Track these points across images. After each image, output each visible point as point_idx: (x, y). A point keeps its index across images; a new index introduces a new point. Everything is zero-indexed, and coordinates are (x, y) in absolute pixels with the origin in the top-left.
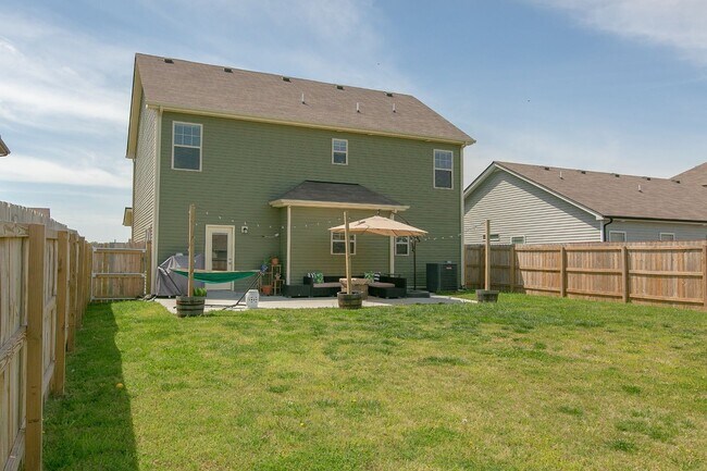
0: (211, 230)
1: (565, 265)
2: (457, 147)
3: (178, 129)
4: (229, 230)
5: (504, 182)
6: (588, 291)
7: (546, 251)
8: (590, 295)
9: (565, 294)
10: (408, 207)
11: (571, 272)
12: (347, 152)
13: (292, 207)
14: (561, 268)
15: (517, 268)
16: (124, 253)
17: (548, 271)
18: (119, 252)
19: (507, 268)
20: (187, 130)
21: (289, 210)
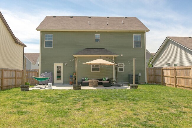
0: (56, 65)
1: (176, 74)
2: (143, 33)
3: (46, 36)
4: (61, 65)
5: (171, 44)
6: (182, 85)
7: (171, 69)
8: (183, 87)
9: (176, 86)
10: (118, 55)
11: (178, 77)
12: (100, 38)
13: (78, 57)
14: (174, 76)
15: (163, 76)
16: (33, 72)
17: (171, 77)
18: (31, 72)
19: (160, 76)
20: (49, 36)
21: (77, 58)
